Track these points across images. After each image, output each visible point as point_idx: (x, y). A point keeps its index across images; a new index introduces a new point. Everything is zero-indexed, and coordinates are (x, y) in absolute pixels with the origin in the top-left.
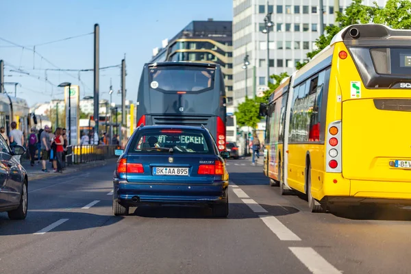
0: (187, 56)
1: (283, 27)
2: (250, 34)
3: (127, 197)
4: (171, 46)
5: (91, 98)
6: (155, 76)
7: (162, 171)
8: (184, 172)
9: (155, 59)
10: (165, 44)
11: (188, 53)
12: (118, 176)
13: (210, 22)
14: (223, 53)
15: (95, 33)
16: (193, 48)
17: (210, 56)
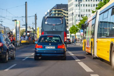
0: (55, 14)
1: (83, 5)
2: (73, 8)
3: (38, 55)
4: (50, 12)
5: (25, 25)
6: (46, 20)
7: (48, 47)
8: (54, 48)
9: (46, 15)
10: (49, 11)
11: (55, 13)
12: (36, 49)
13: (62, 4)
14: (65, 13)
15: (26, 5)
16: (57, 12)
17: (62, 14)
